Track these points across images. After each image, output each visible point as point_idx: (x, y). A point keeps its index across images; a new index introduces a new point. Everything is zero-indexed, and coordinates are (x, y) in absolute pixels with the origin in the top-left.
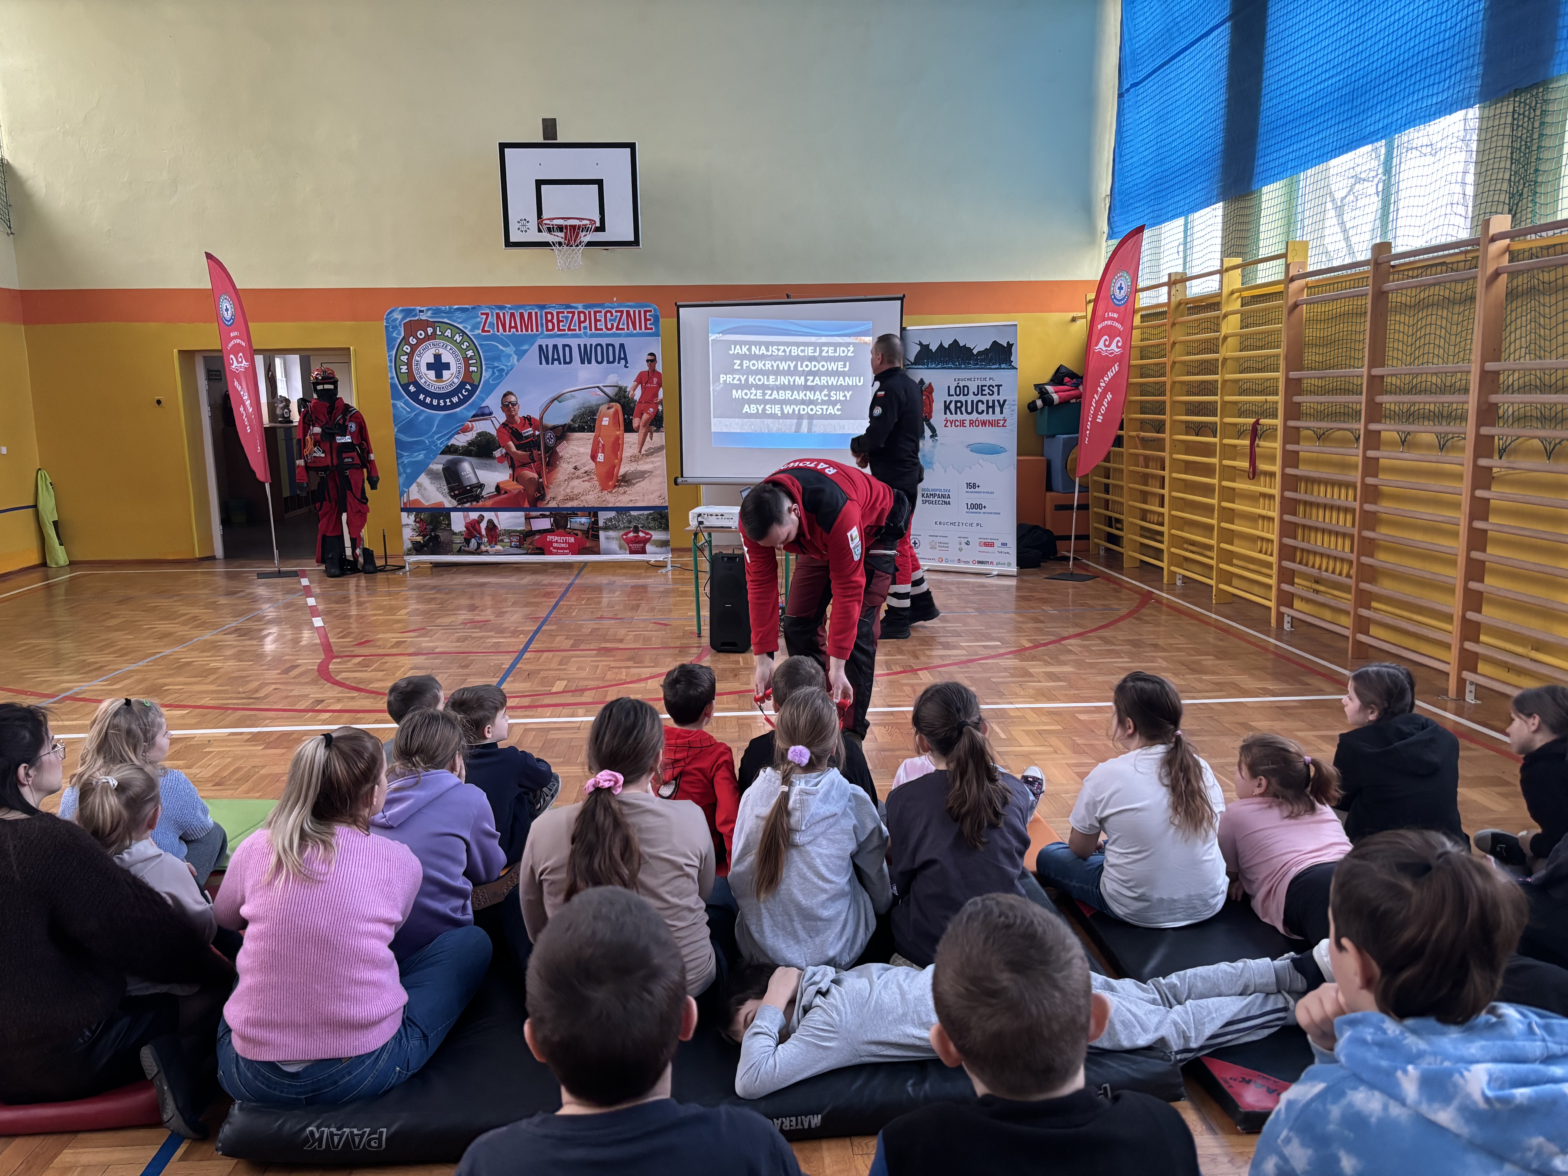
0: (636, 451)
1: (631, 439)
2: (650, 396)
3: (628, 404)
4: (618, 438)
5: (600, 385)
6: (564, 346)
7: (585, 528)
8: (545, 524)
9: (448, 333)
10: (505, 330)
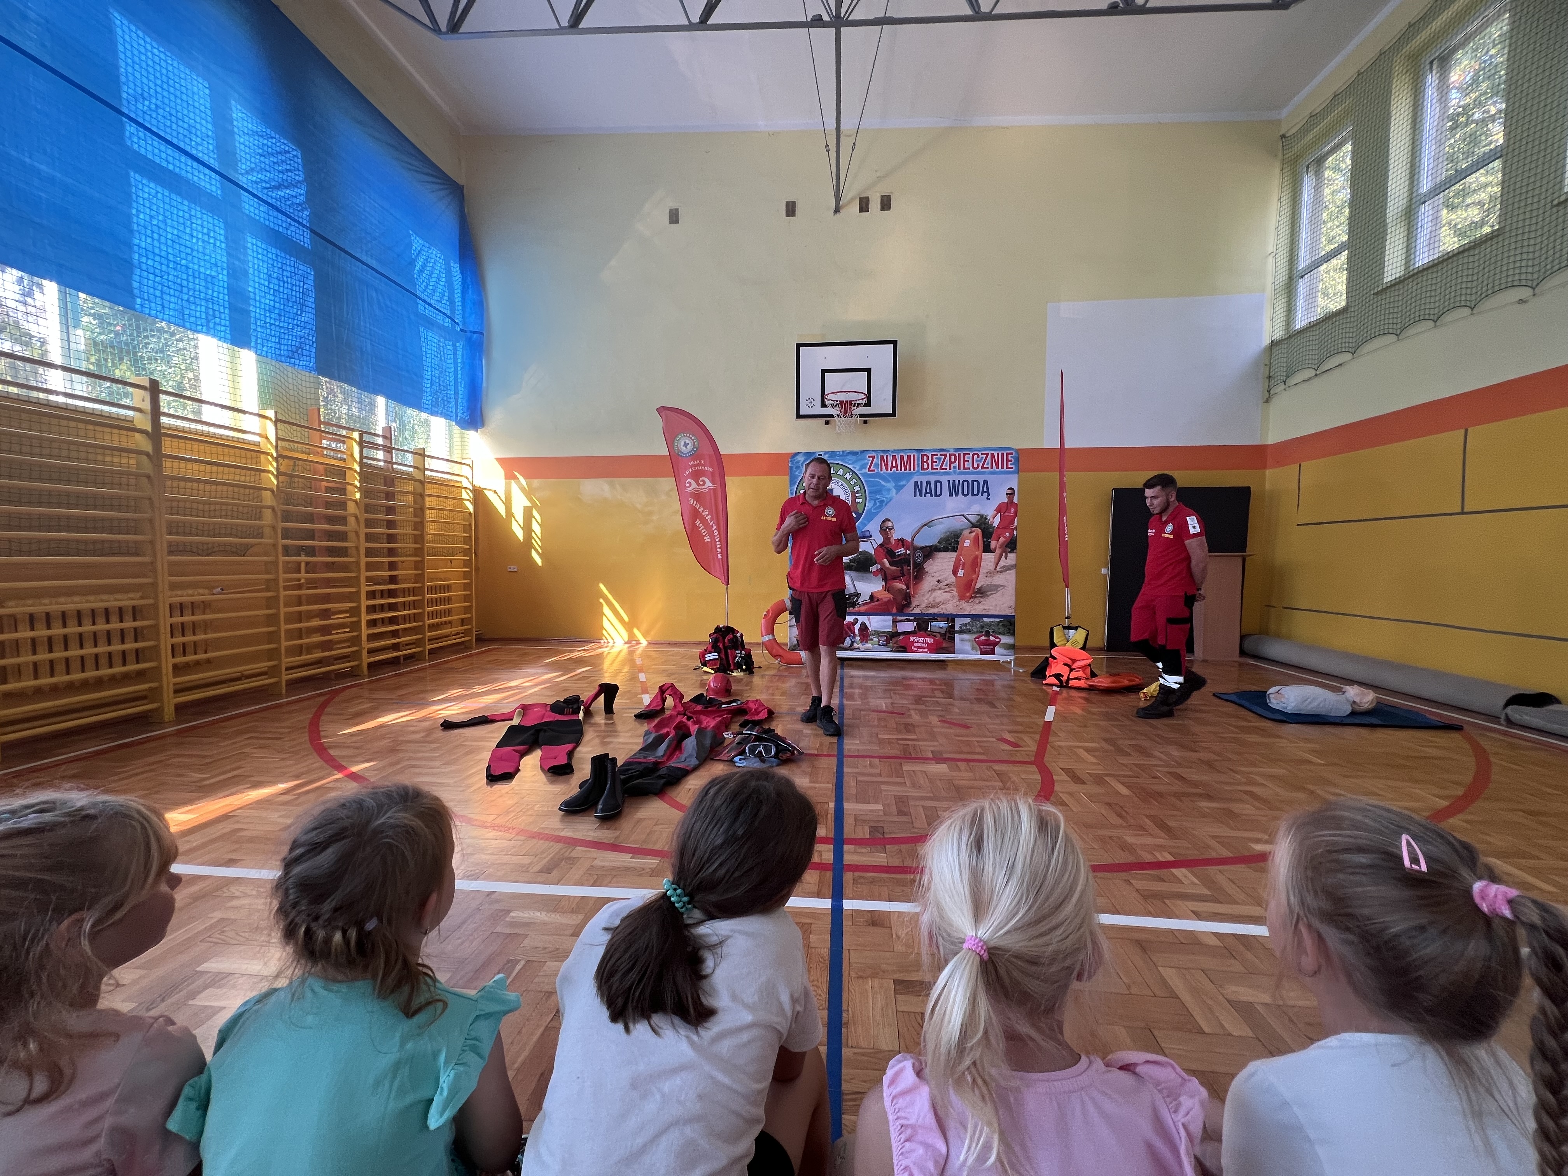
0: (992, 568)
1: (988, 560)
2: (1007, 523)
3: (988, 529)
4: (976, 558)
5: (965, 514)
6: (936, 482)
7: (943, 631)
8: (909, 627)
9: (841, 472)
10: (887, 470)
